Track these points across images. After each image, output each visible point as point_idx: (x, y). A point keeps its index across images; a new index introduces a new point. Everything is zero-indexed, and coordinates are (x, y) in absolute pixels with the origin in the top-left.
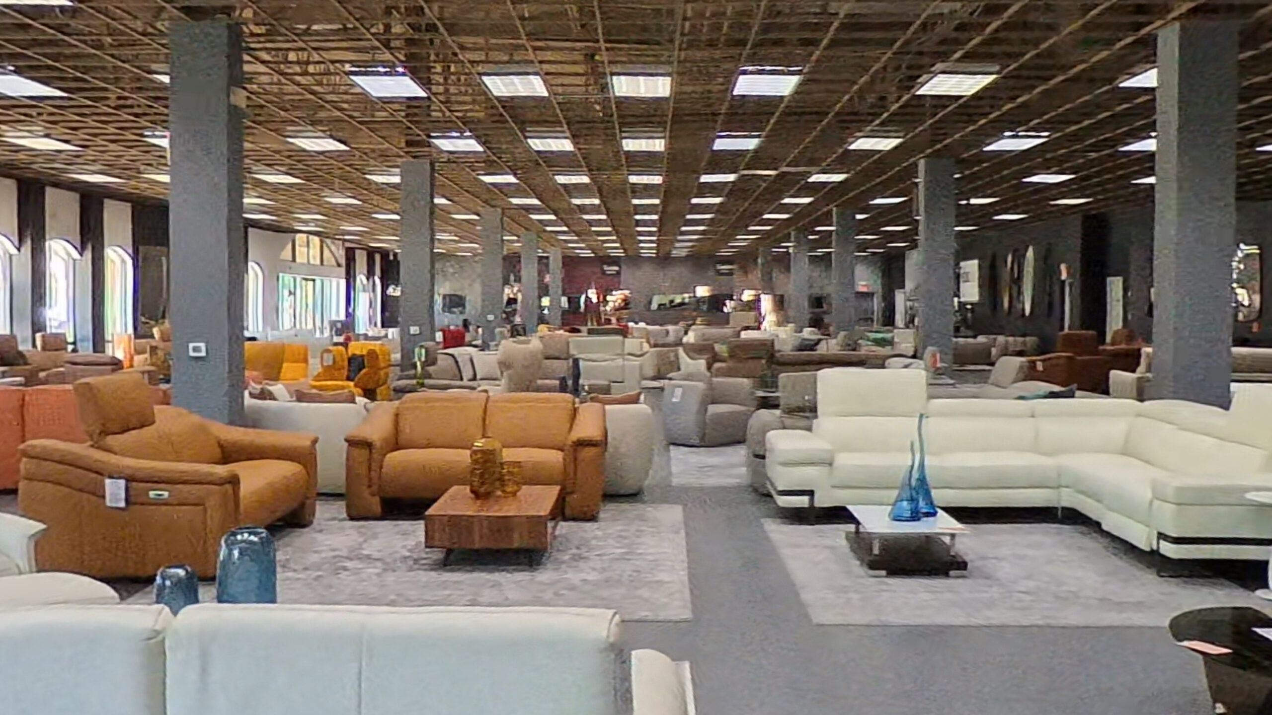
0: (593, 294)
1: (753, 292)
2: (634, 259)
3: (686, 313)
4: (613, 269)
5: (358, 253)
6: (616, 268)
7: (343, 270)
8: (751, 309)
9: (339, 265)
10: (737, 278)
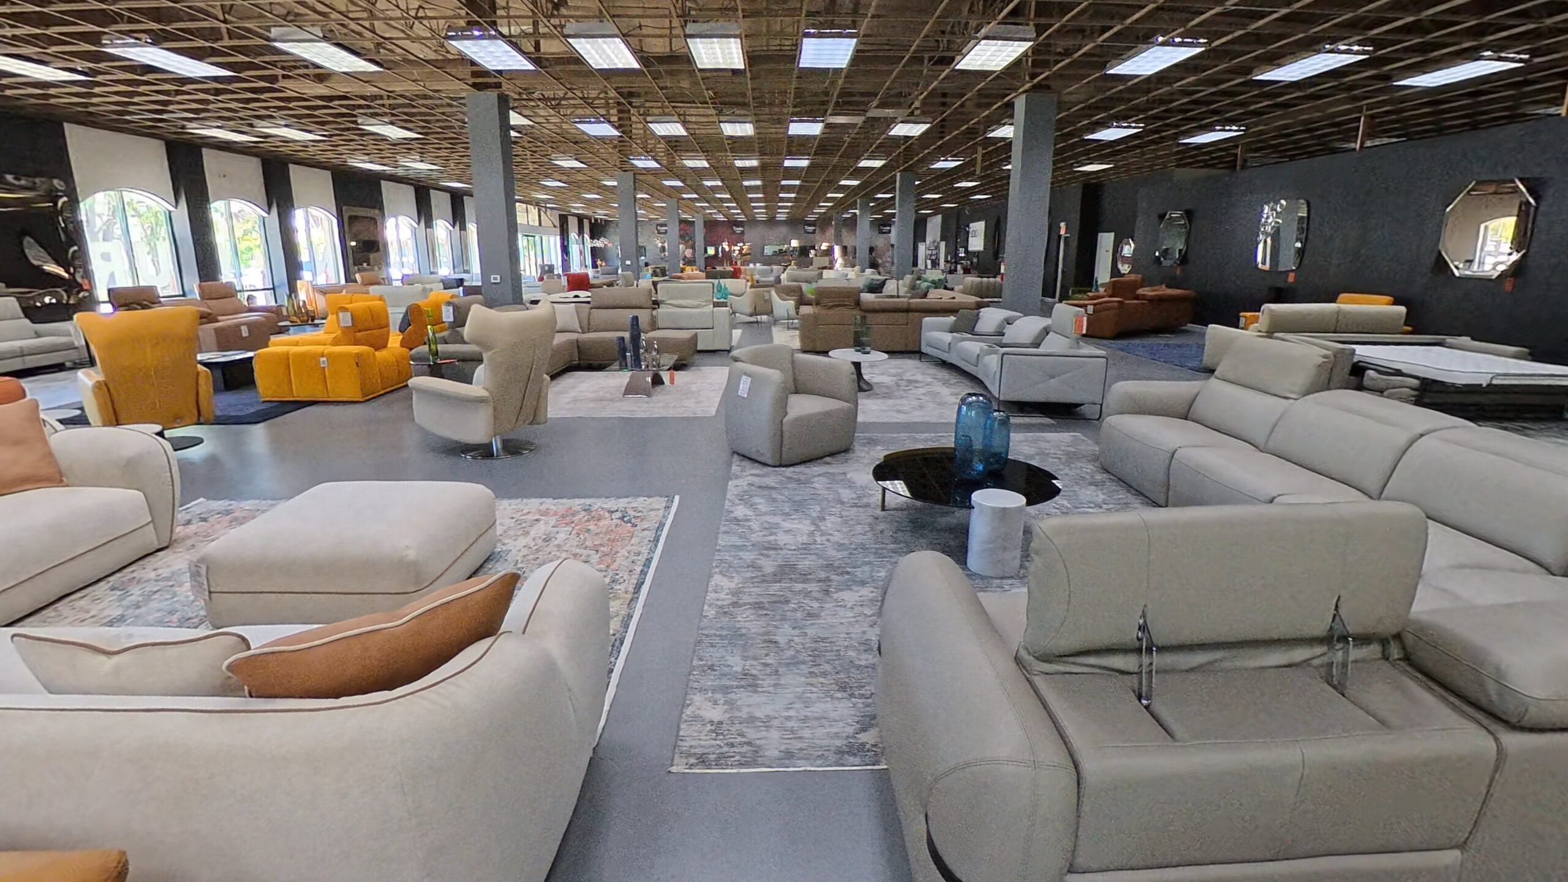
0: (725, 246)
1: (827, 244)
2: (752, 221)
3: (786, 257)
4: (739, 230)
5: (570, 218)
6: (742, 229)
7: (558, 230)
8: (827, 255)
9: (555, 226)
10: (817, 236)
